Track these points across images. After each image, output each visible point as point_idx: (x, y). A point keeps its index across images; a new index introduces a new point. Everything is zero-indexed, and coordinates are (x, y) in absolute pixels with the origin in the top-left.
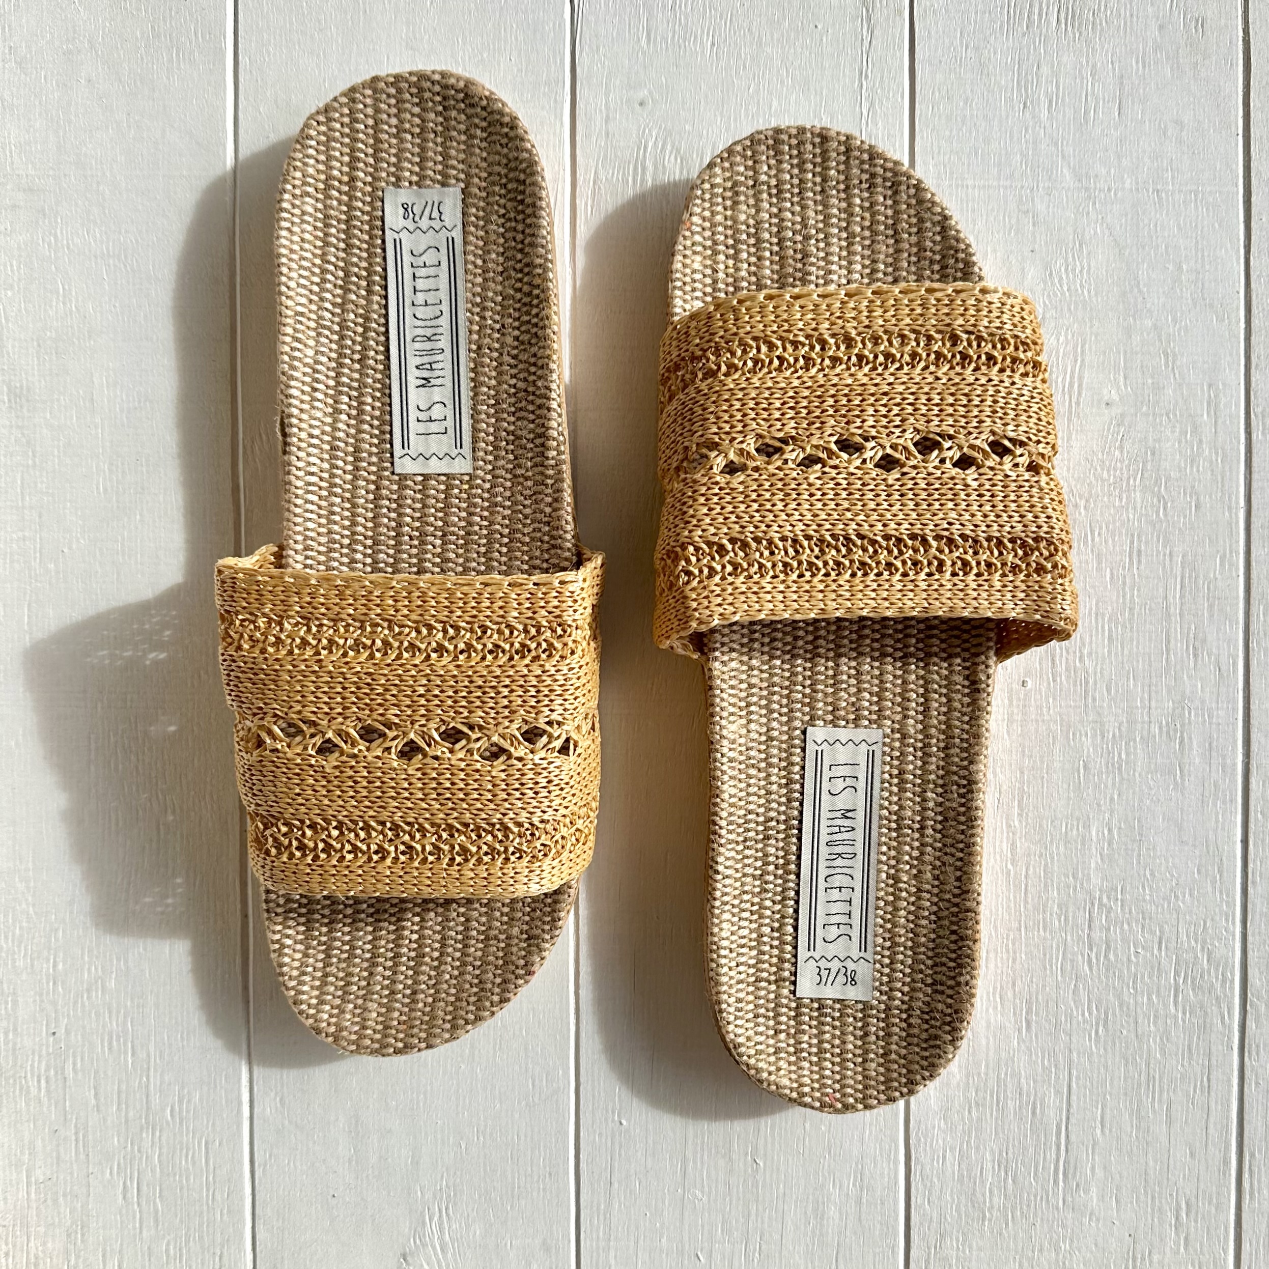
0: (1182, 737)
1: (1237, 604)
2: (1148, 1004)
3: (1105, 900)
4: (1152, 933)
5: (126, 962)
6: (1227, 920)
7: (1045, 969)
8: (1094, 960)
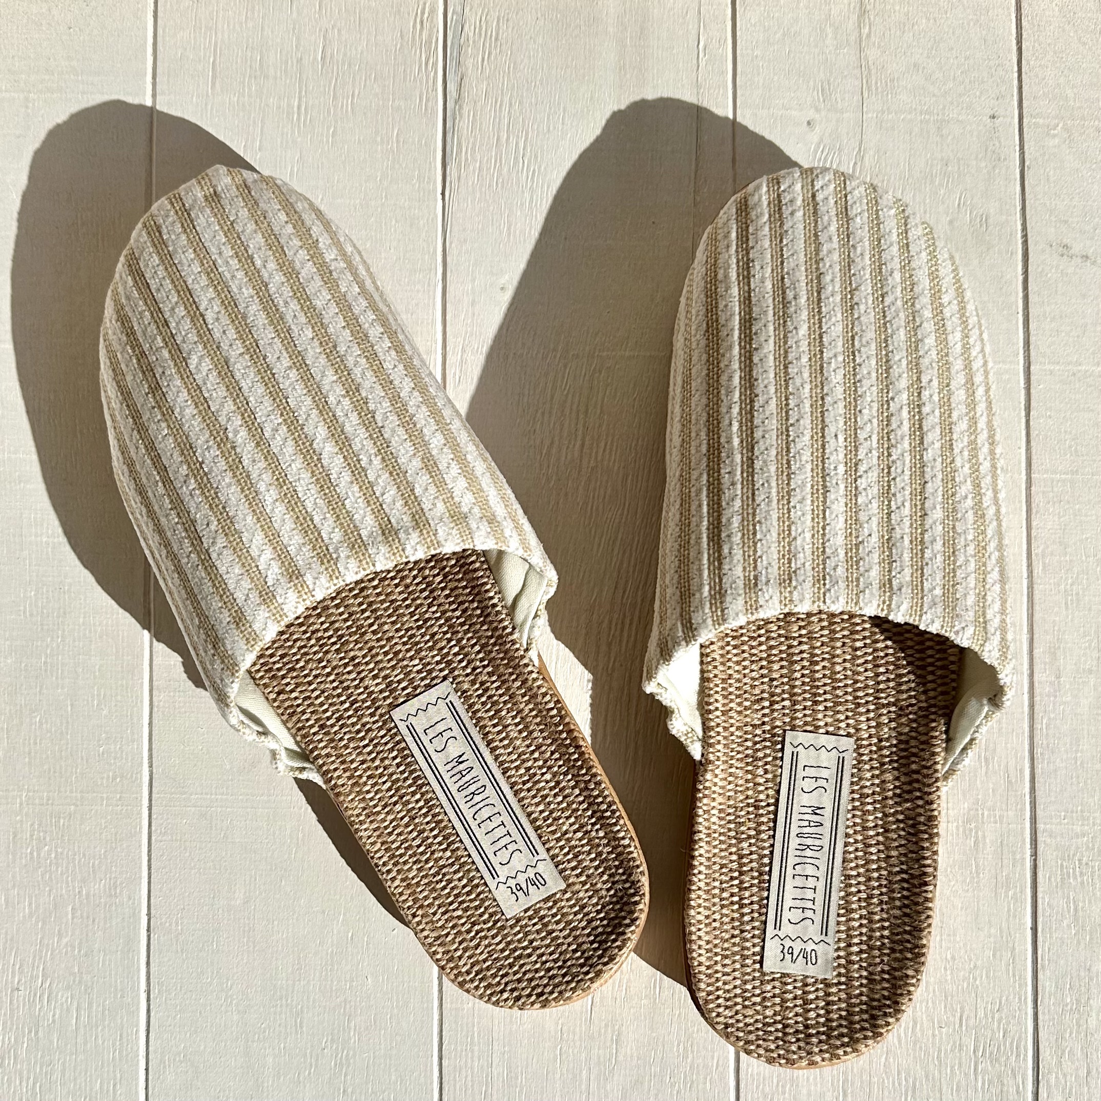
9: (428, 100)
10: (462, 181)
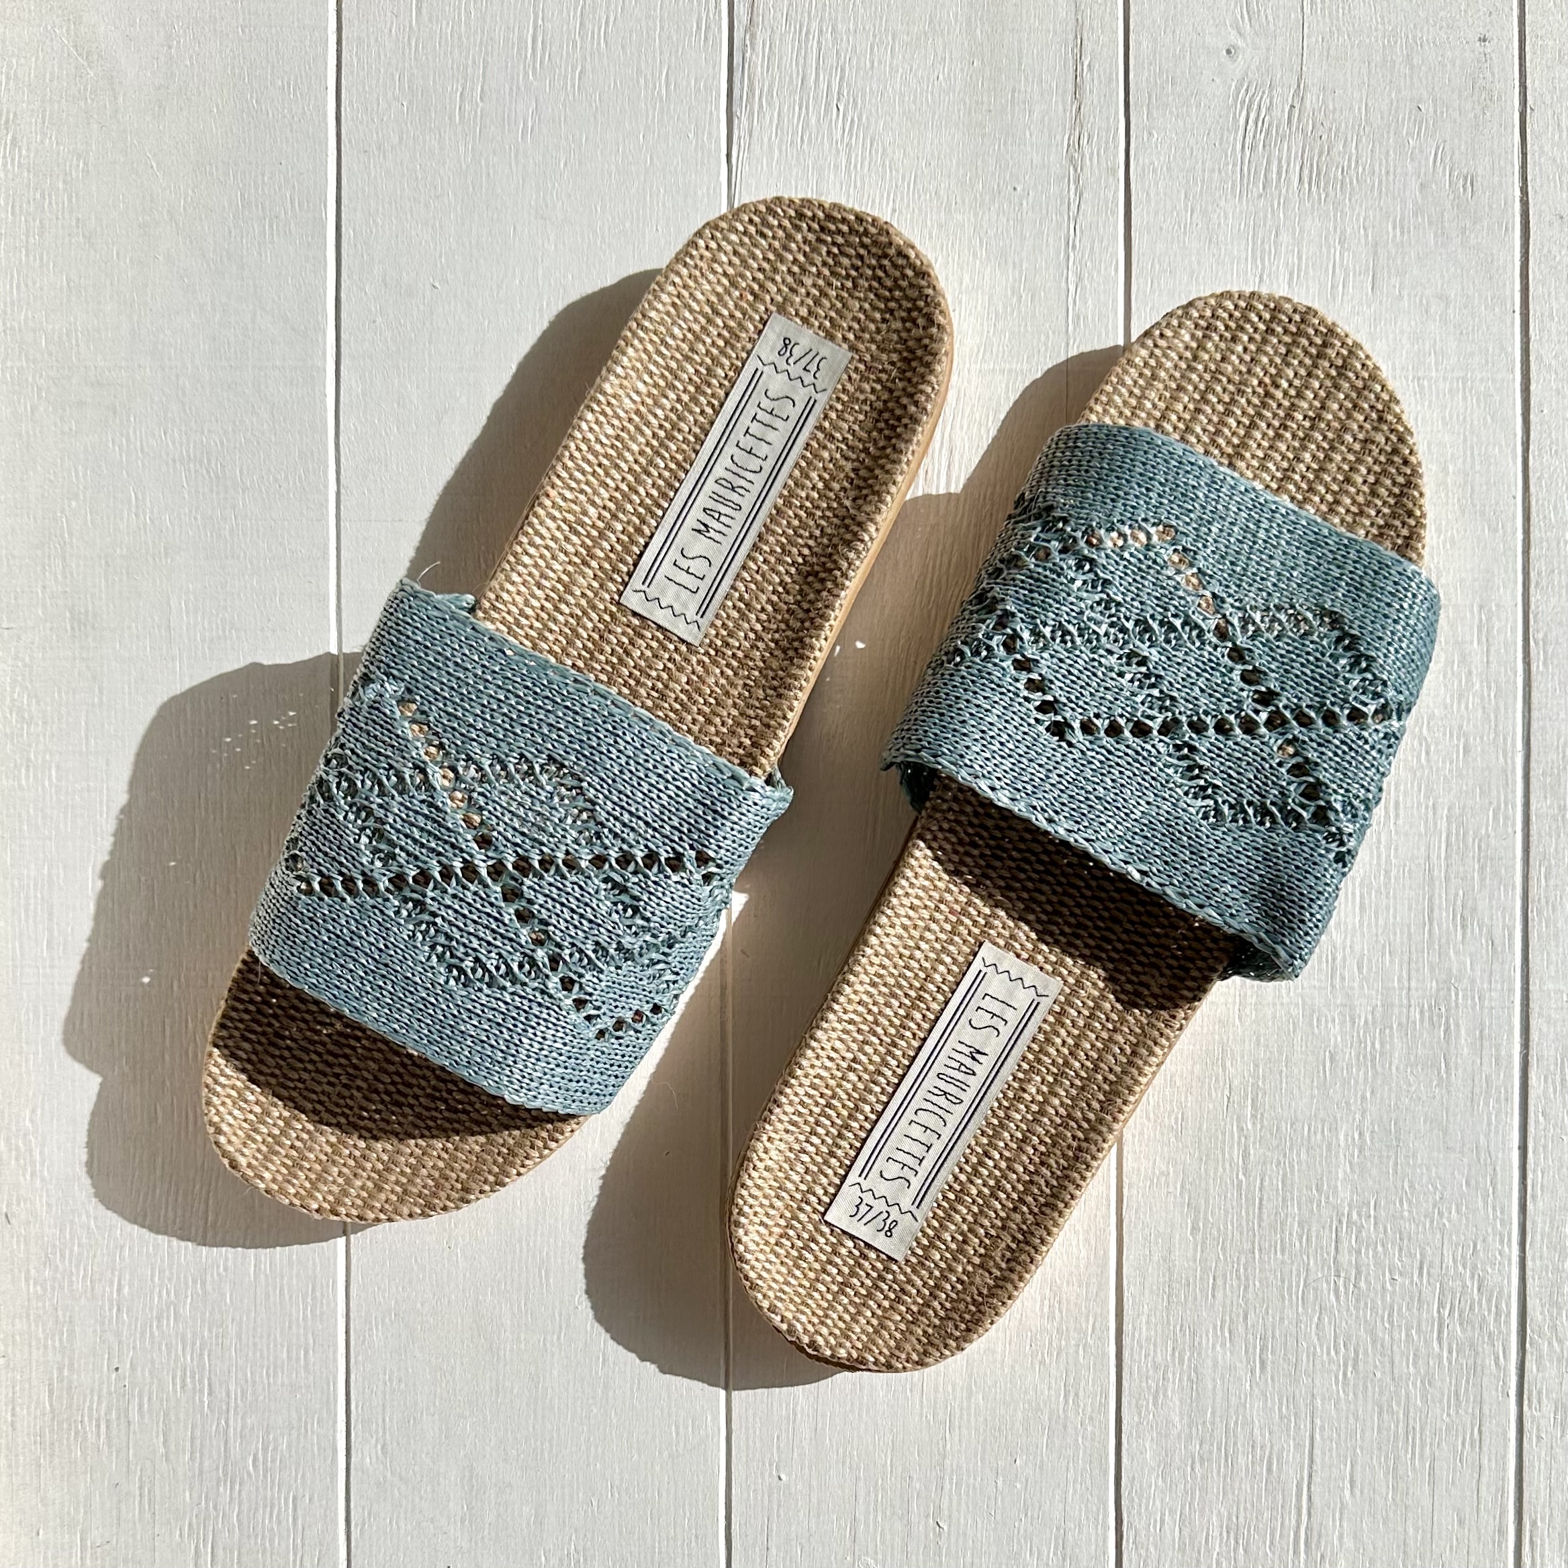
0: (1447, 1022)
1: (1513, 866)
2: (1407, 1341)
3: (1355, 1216)
4: (1411, 1255)
5: (204, 1283)
6: (1502, 1242)
7: (1283, 1298)
8: (1342, 1289)
9: (708, 28)
10: (755, 134)
